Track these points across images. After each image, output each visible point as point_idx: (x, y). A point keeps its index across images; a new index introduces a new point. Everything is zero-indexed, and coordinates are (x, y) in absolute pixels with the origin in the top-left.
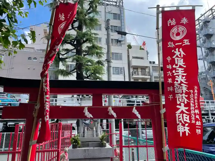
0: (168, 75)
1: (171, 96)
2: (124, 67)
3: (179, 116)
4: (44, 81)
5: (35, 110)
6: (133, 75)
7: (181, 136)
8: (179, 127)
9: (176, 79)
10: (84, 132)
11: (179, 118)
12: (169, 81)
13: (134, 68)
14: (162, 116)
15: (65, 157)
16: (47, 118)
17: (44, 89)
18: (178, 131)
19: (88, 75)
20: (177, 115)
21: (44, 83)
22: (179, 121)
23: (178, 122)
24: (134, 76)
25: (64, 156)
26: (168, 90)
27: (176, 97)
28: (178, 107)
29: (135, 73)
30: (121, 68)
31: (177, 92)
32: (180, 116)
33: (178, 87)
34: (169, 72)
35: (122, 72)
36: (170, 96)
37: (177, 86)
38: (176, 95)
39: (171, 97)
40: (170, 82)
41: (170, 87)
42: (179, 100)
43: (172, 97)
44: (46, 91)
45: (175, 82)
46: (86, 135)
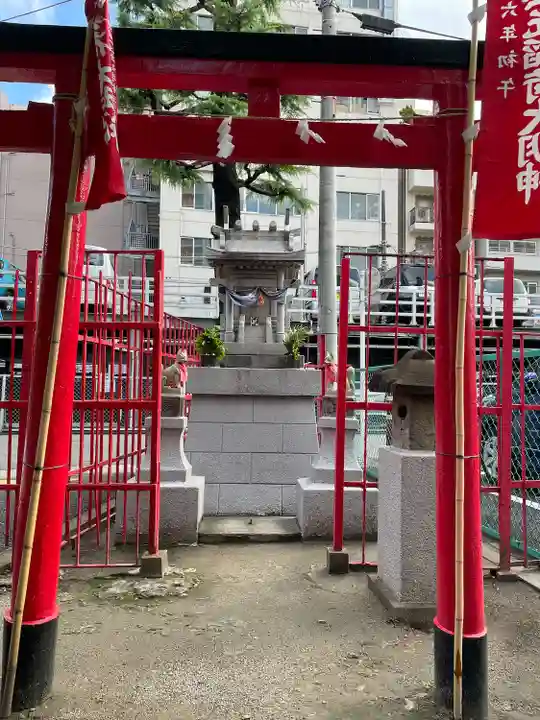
0: (504, 15)
1: (506, 83)
2: (383, 192)
3: (527, 142)
4: (96, 27)
5: (76, 117)
6: (413, 222)
7: (527, 202)
8: (524, 177)
9: (530, 24)
10: (236, 332)
11: (526, 150)
12: (505, 35)
13: (419, 198)
14: (471, 149)
15: (180, 375)
16: (111, 131)
17: (99, 48)
18: (520, 188)
19: (252, 174)
20: (521, 142)
21: (96, 33)
22: (526, 158)
23: (521, 163)
24: (418, 226)
25: (176, 373)
26: (500, 66)
27: (525, 83)
28: (528, 113)
29: (422, 214)
30: (373, 197)
31: (532, 65)
32: (530, 141)
33: (533, 49)
34: (510, 4)
35: (377, 208)
36: (503, 85)
37: (531, 47)
38: (527, 76)
39: (506, 86)
40: (507, 38)
41: (507, 53)
42: (533, 91)
43: (510, 85)
44: (103, 53)
45: (528, 35)
46: (242, 335)
